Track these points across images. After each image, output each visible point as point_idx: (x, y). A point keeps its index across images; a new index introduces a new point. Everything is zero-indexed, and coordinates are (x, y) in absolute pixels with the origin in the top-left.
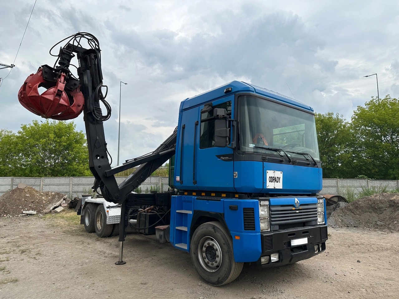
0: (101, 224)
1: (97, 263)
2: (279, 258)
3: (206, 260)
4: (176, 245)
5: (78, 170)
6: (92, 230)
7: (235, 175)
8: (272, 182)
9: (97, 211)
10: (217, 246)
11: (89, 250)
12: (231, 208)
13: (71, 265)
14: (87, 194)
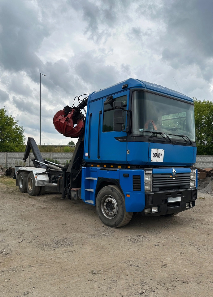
0: (31, 187)
1: (30, 212)
2: (158, 210)
3: (107, 211)
4: (86, 201)
5: (10, 147)
6: (25, 190)
7: (127, 152)
8: (155, 157)
9: (28, 177)
10: (114, 201)
11: (24, 204)
12: (124, 175)
13: (12, 213)
14: (19, 165)
